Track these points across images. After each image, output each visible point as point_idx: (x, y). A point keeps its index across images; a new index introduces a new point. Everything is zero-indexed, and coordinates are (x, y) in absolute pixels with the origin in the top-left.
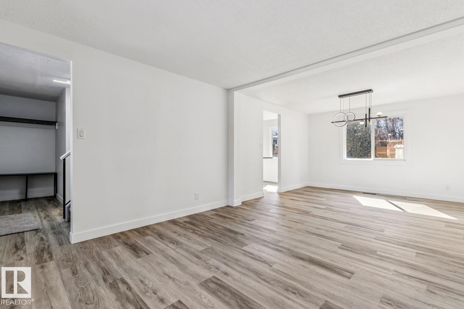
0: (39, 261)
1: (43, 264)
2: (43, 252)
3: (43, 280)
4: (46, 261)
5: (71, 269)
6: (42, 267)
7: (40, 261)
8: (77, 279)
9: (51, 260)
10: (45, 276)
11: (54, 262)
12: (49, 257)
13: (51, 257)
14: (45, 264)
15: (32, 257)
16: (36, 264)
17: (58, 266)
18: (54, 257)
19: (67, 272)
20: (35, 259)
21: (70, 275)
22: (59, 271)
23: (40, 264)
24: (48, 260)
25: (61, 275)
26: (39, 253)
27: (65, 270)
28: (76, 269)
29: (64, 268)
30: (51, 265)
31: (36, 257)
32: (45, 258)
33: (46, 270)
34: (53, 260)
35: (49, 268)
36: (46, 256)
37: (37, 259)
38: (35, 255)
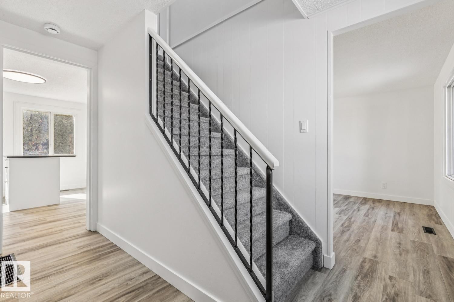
0: (376, 264)
1: (374, 259)
2: (366, 273)
3: (379, 247)
4: (371, 260)
5: (358, 243)
6: (375, 257)
7: (374, 263)
8: (360, 238)
9: (365, 258)
10: (377, 249)
11: (364, 256)
12: (365, 263)
13: (364, 261)
14: (372, 258)
15: (380, 274)
16: (379, 263)
17: (364, 251)
18: (361, 260)
19: (362, 244)
20: (378, 269)
21: (362, 241)
22: (366, 247)
23: (376, 260)
24: (367, 260)
25: (366, 244)
26: (371, 275)
27: (362, 245)
28: (355, 242)
29: (362, 246)
30: (368, 254)
31: (375, 271)
32: (370, 264)
33: (374, 253)
34: (364, 257)
35: (371, 253)
36: (367, 266)
37: (377, 268)
38: (376, 273)
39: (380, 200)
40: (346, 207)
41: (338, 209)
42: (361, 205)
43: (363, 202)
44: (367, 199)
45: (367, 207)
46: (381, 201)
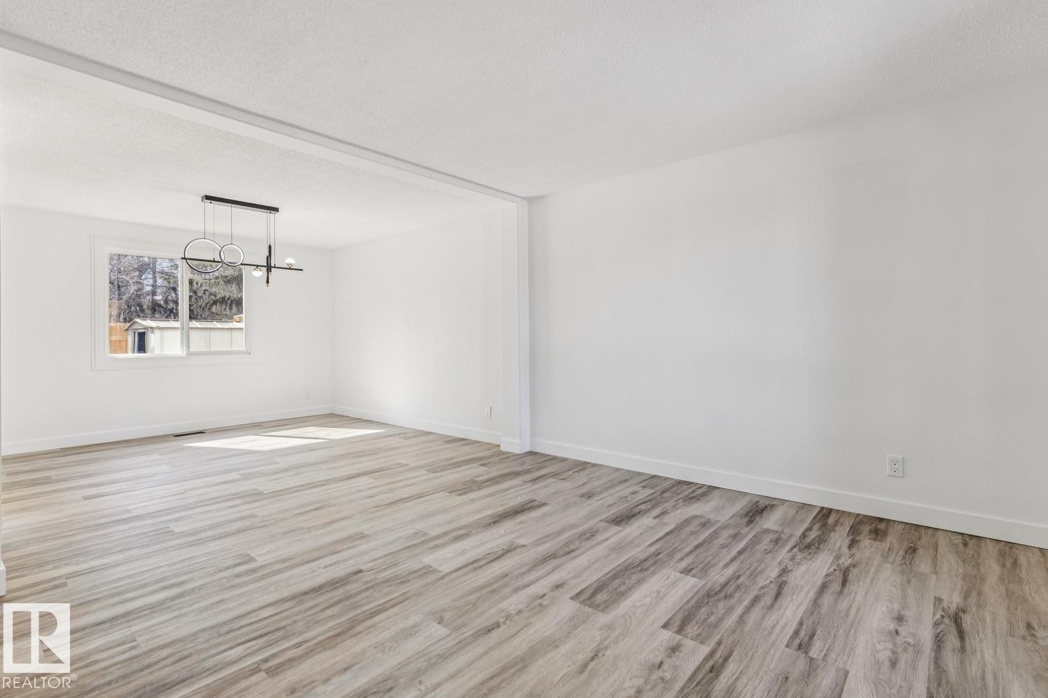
39: (881, 520)
40: (730, 571)
41: (694, 580)
42: (799, 556)
43: (813, 535)
44: (831, 520)
45: (820, 566)
46: (882, 526)
